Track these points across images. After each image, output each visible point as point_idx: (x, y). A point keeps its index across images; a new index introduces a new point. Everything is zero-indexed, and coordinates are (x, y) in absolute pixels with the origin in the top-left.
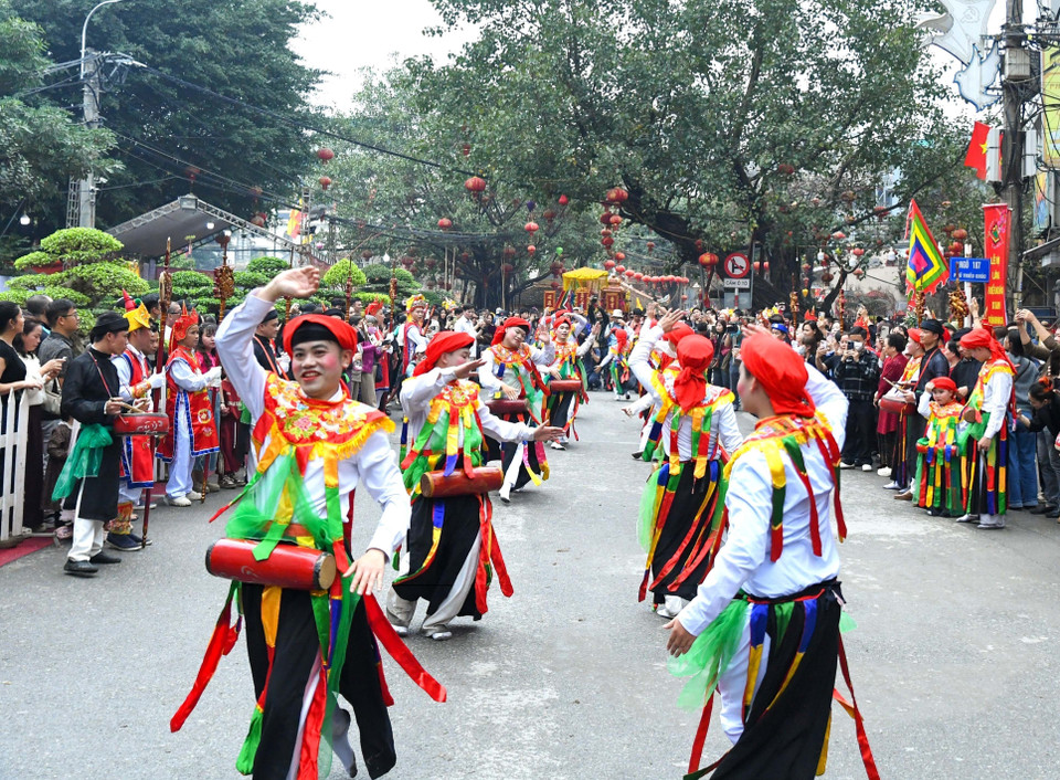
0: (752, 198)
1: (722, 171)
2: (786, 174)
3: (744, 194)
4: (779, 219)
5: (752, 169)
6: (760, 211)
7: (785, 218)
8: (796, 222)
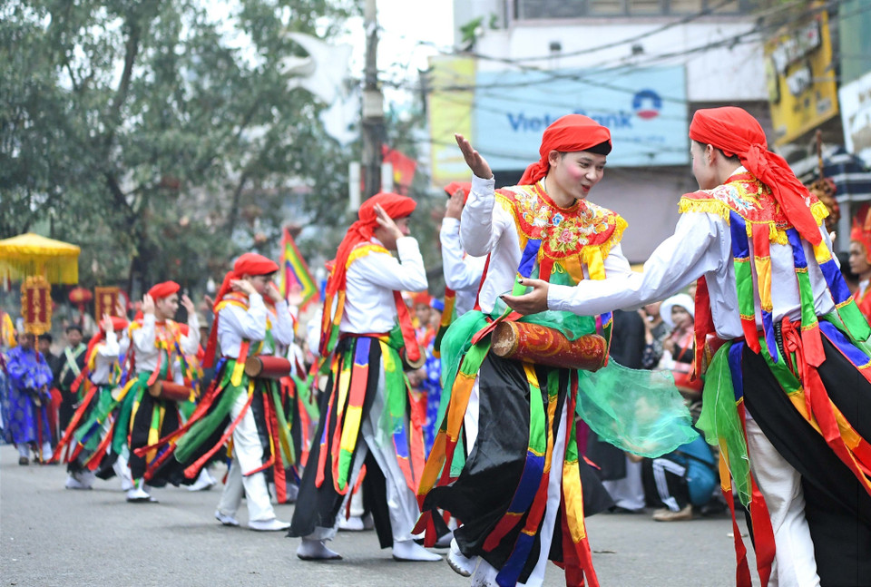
0: (130, 221)
1: (93, 188)
2: (169, 189)
3: (120, 217)
4: (164, 245)
5: (127, 185)
6: (141, 236)
7: (171, 243)
8: (184, 249)
